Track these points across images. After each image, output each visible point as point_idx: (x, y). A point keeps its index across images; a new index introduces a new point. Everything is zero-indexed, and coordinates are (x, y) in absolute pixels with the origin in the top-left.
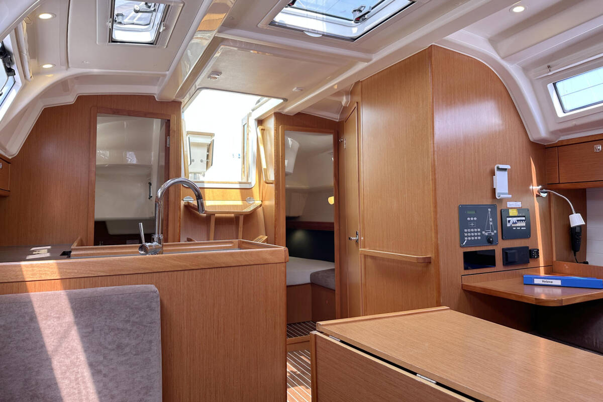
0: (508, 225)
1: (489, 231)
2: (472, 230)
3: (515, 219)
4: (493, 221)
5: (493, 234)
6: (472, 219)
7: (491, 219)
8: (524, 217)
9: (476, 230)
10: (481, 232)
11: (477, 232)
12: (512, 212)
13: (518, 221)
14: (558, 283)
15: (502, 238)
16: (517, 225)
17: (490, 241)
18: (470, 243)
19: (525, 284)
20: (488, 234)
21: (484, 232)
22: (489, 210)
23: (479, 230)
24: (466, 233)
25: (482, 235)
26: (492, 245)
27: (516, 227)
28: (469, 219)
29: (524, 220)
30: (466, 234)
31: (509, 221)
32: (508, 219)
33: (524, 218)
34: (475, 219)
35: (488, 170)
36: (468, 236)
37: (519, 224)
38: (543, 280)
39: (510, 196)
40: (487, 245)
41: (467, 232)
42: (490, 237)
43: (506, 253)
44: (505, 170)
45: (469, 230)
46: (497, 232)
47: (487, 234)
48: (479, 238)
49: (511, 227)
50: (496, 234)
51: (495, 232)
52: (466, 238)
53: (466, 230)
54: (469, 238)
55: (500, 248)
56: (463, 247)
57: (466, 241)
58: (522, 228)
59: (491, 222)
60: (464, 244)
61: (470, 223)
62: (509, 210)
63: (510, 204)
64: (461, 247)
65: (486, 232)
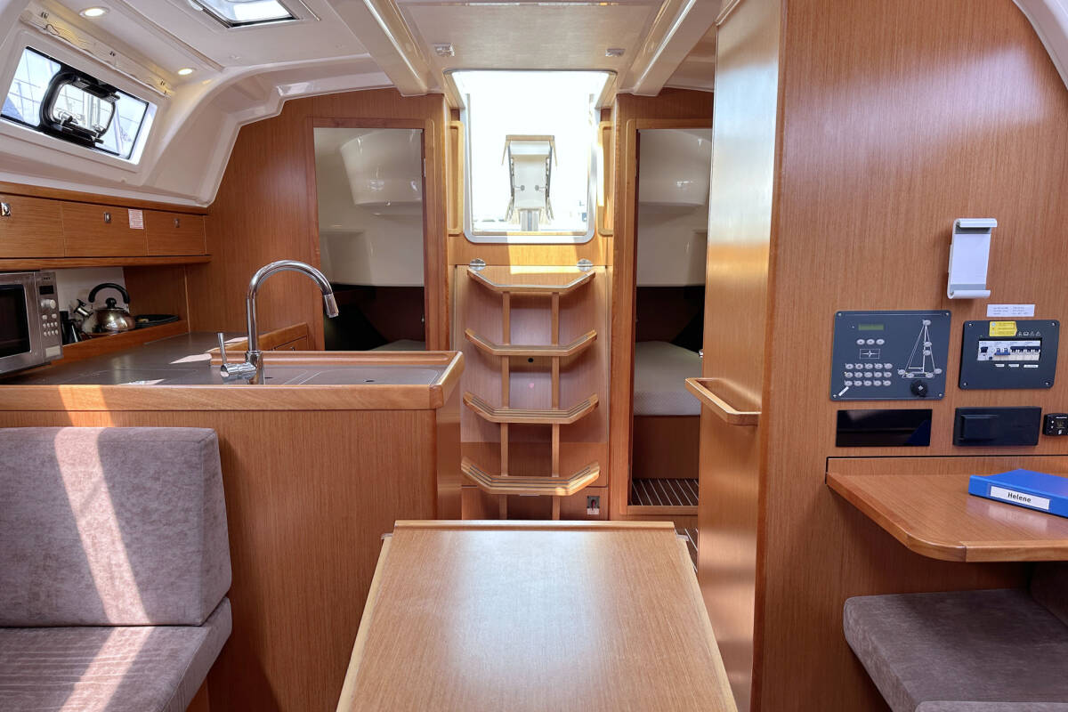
0: (981, 357)
1: (918, 370)
2: (869, 366)
3: (1005, 345)
4: (933, 348)
5: (929, 375)
6: (870, 342)
7: (928, 344)
8: (1040, 339)
9: (878, 366)
10: (893, 371)
11: (883, 370)
12: (995, 330)
13: (1014, 349)
14: (1044, 504)
15: (959, 386)
16: (1013, 357)
17: (918, 389)
18: (856, 394)
19: (972, 495)
20: (915, 376)
21: (901, 372)
22: (927, 322)
23: (888, 366)
24: (848, 371)
25: (895, 378)
26: (923, 400)
27: (1007, 363)
28: (860, 341)
29: (1036, 349)
30: (847, 374)
31: (984, 350)
32: (982, 344)
33: (1037, 343)
34: (881, 342)
35: (937, 229)
36: (853, 379)
37: (1018, 356)
38: (1011, 492)
39: (988, 293)
40: (910, 400)
41: (854, 371)
42: (920, 383)
43: (963, 418)
44: (984, 230)
45: (859, 366)
46: (944, 375)
47: (910, 376)
48: (887, 383)
49: (991, 363)
50: (941, 379)
51: (938, 371)
52: (848, 383)
53: (849, 366)
54: (858, 383)
55: (951, 407)
56: (839, 400)
57: (847, 388)
58: (1025, 366)
59: (927, 349)
60: (840, 394)
61: (863, 352)
62: (991, 323)
63: (992, 311)
64: (833, 400)
65: (908, 371)
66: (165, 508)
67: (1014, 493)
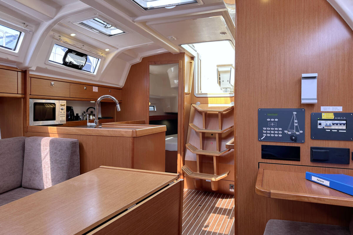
0: (319, 127)
1: (293, 131)
2: (272, 129)
3: (329, 122)
4: (299, 123)
5: (297, 133)
6: (272, 120)
7: (296, 121)
8: (345, 120)
9: (276, 129)
10: (282, 131)
11: (278, 131)
12: (324, 116)
13: (333, 124)
14: (327, 183)
15: (311, 138)
16: (333, 127)
19: (307, 180)
20: (292, 133)
21: (286, 132)
22: (295, 113)
23: (280, 129)
24: (264, 130)
25: (283, 133)
26: (296, 143)
27: (331, 129)
28: (269, 120)
29: (344, 124)
30: (264, 131)
31: (320, 124)
32: (319, 122)
33: (345, 122)
34: (277, 120)
36: (266, 133)
37: (336, 127)
40: (290, 143)
41: (266, 130)
42: (293, 136)
43: (314, 151)
45: (268, 129)
46: (304, 133)
47: (290, 133)
48: (280, 136)
49: (323, 129)
50: (303, 135)
51: (301, 132)
52: (265, 135)
53: (265, 129)
54: (269, 135)
55: (308, 146)
56: (261, 141)
57: (264, 137)
58: (340, 131)
59: (296, 123)
60: (262, 139)
61: (269, 123)
62: (322, 114)
63: (323, 109)
65: (289, 131)
66: (60, 159)
67: (319, 179)
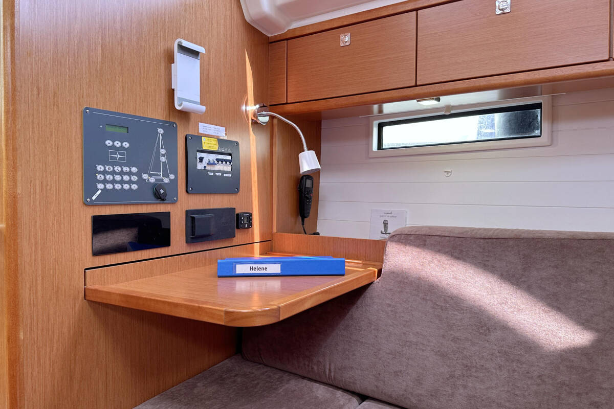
0: (200, 166)
1: (158, 175)
2: (117, 169)
3: (213, 157)
4: (167, 155)
5: (166, 180)
6: (117, 144)
7: (163, 151)
8: (230, 155)
9: (126, 169)
10: (139, 174)
11: (130, 174)
12: (207, 144)
13: (218, 160)
14: (276, 269)
15: (187, 191)
17: (159, 195)
18: (108, 197)
19: (219, 277)
20: (156, 180)
21: (145, 176)
22: (161, 131)
23: (134, 170)
24: (100, 173)
25: (141, 182)
26: (163, 203)
27: (215, 172)
28: (109, 143)
29: (230, 161)
30: (100, 177)
31: (201, 159)
32: (199, 155)
33: (229, 158)
34: (126, 145)
35: (161, 48)
36: (105, 182)
37: (219, 167)
38: (252, 265)
39: (203, 108)
40: (154, 204)
41: (104, 173)
42: (161, 187)
43: (193, 219)
44: (195, 54)
45: (109, 168)
46: (176, 180)
47: (152, 180)
48: (135, 187)
49: (205, 171)
50: (174, 182)
51: (172, 177)
52: (100, 186)
53: (100, 168)
54: (110, 186)
55: (182, 209)
56: (92, 204)
57: (99, 192)
58: (225, 175)
59: (163, 155)
60: (94, 198)
61: (112, 153)
62: (203, 138)
63: (203, 128)
64: (86, 204)
65: (151, 176)
67: (255, 266)
